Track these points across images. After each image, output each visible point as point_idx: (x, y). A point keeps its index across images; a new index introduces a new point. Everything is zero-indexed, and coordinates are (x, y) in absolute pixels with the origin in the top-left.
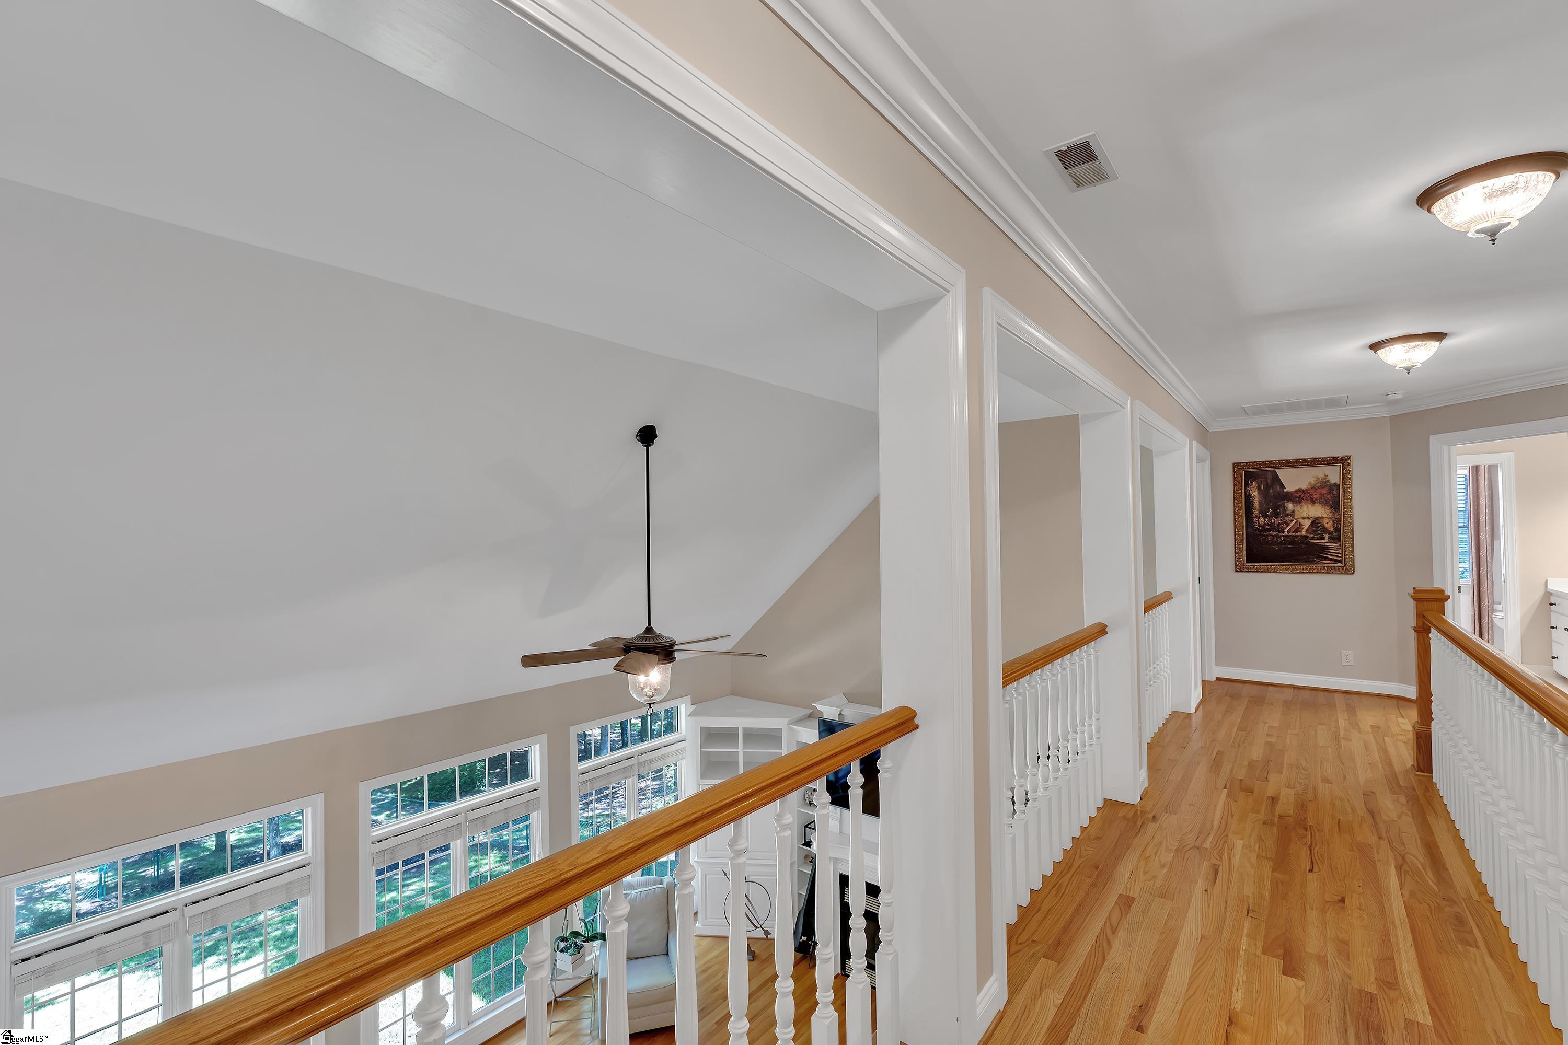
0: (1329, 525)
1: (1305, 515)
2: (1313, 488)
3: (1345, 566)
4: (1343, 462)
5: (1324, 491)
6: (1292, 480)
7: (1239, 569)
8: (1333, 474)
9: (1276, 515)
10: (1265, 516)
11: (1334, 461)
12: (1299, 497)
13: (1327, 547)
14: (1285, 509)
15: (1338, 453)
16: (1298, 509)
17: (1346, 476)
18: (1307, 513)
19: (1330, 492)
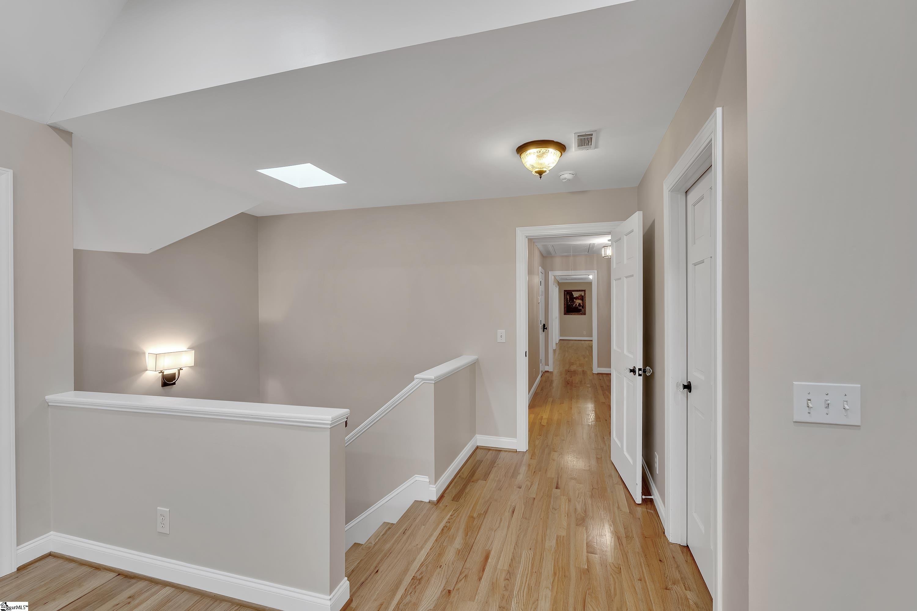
0: (582, 305)
1: (577, 302)
2: (579, 296)
3: (585, 314)
4: (585, 291)
5: (581, 297)
6: (575, 294)
7: (565, 314)
8: (583, 293)
9: (572, 302)
10: (570, 302)
11: (583, 291)
12: (577, 298)
13: (581, 309)
14: (574, 301)
15: (584, 289)
16: (576, 301)
17: (585, 293)
18: (578, 302)
19: (582, 297)
